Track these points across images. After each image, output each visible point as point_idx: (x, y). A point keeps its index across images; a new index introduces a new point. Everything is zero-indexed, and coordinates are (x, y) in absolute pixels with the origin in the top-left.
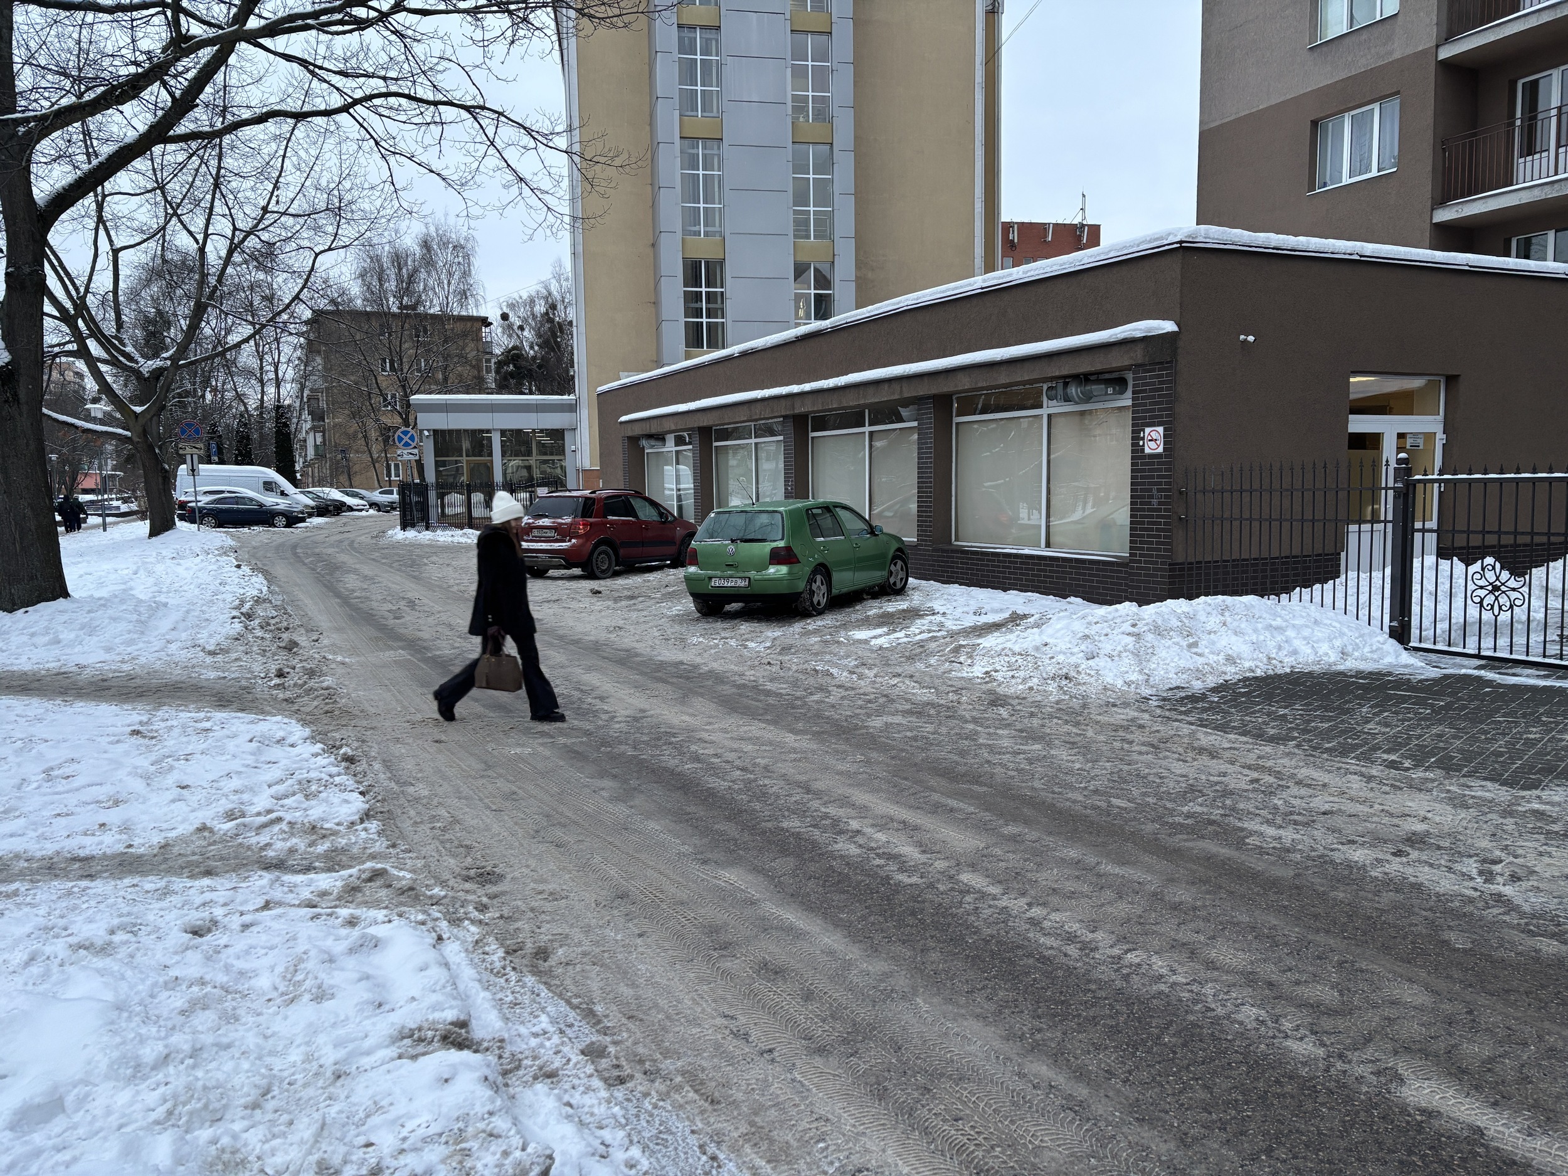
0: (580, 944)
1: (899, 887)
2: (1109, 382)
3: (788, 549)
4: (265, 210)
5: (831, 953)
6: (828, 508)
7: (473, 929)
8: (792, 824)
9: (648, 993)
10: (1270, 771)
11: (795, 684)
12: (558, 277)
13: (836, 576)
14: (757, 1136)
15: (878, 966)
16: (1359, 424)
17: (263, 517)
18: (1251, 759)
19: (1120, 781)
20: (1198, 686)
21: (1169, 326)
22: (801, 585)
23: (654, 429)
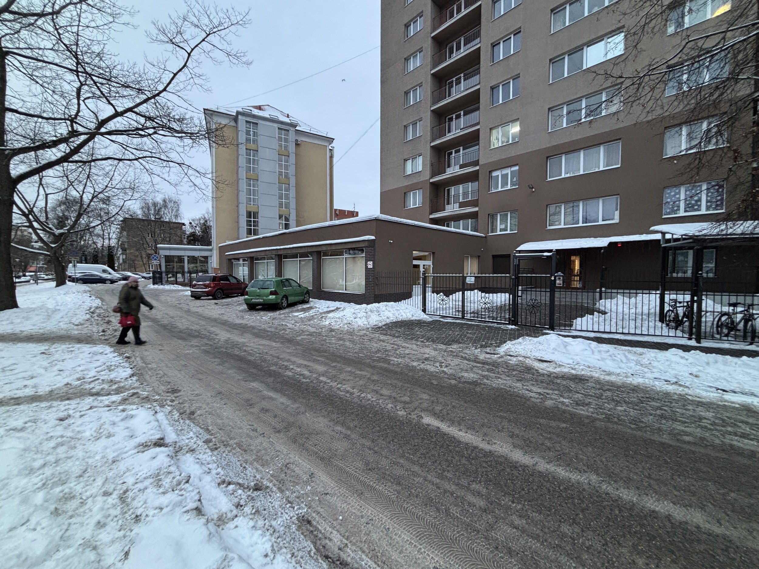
0: (205, 409)
1: (303, 383)
2: (359, 250)
3: (275, 291)
4: (107, 186)
5: (283, 403)
6: (287, 280)
7: (169, 408)
8: (273, 368)
9: (226, 421)
10: (396, 345)
11: (276, 328)
12: (208, 213)
13: (289, 298)
14: (258, 459)
15: (297, 405)
16: (415, 262)
17: (102, 281)
18: (392, 342)
19: (361, 349)
20: (380, 324)
21: (373, 238)
22: (279, 301)
23: (236, 257)
